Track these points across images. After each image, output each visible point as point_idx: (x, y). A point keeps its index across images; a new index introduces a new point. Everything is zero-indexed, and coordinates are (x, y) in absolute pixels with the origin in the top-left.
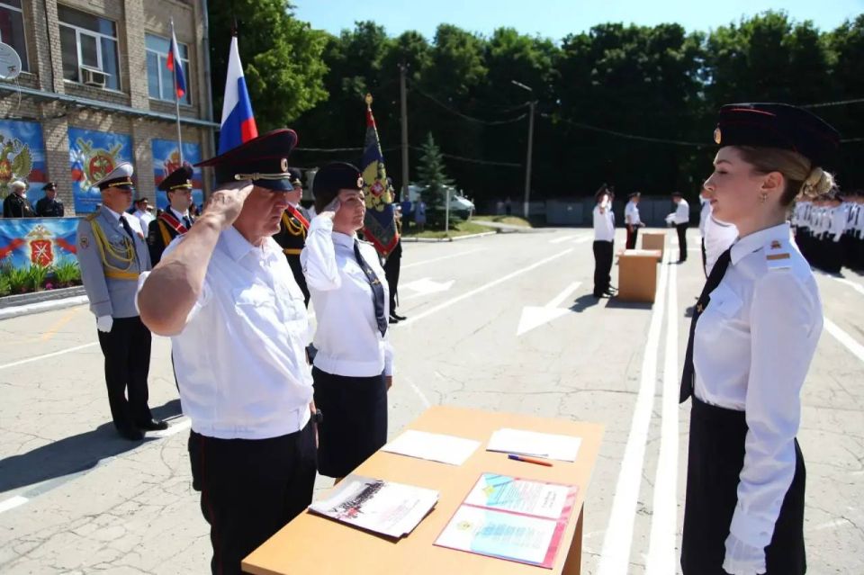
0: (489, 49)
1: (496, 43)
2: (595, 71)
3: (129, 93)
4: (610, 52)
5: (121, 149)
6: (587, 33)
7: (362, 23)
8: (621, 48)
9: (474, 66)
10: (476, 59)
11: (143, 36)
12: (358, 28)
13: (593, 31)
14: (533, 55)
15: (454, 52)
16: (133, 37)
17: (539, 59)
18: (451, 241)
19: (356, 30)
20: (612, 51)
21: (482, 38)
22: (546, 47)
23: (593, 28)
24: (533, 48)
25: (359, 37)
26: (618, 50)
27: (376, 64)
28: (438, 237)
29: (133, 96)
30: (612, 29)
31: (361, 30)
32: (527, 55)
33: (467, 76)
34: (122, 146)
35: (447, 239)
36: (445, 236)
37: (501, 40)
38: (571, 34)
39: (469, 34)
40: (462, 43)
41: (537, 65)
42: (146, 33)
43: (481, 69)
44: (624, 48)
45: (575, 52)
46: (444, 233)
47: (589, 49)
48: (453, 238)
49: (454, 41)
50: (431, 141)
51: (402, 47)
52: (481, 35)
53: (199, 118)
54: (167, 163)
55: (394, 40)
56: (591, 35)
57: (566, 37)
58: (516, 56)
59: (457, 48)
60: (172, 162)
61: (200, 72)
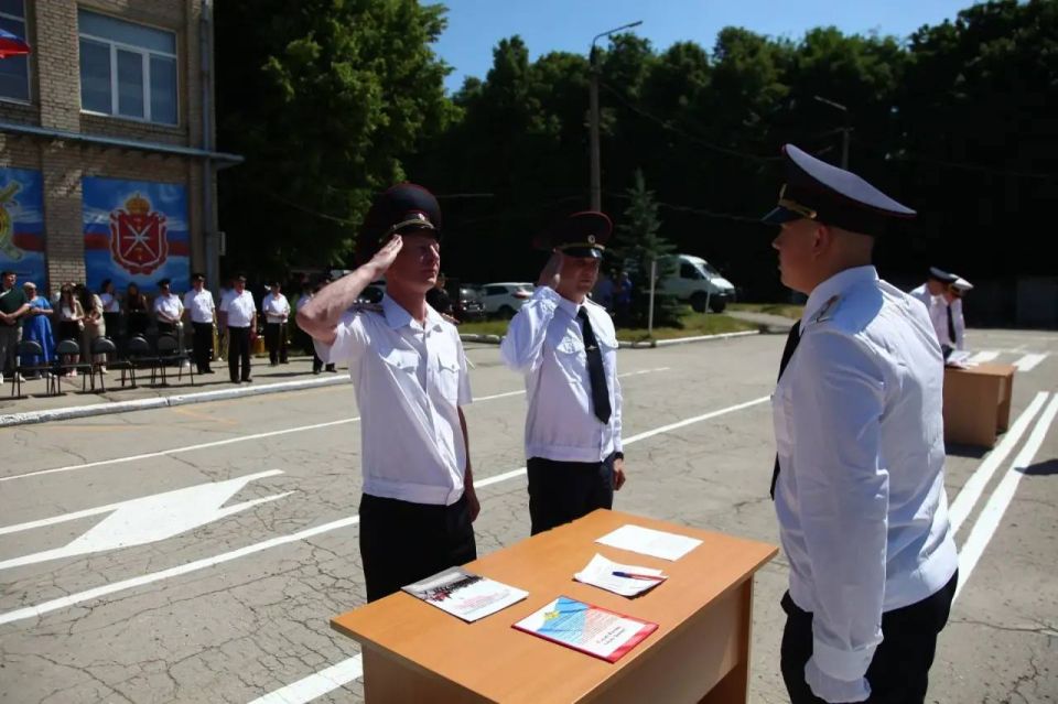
0: (796, 60)
1: (807, 52)
2: (961, 78)
3: (37, 103)
4: (989, 45)
5: (18, 191)
6: (953, 21)
7: (618, 37)
8: (1010, 37)
9: (770, 82)
10: (771, 73)
11: (74, 14)
12: (613, 44)
13: (962, 19)
14: (860, 62)
15: (739, 65)
16: (50, 16)
17: (869, 69)
18: (653, 346)
19: (610, 47)
20: (993, 43)
21: (787, 47)
22: (886, 51)
23: (962, 14)
24: (863, 54)
25: (615, 57)
26: (1004, 41)
27: (633, 91)
28: (632, 339)
29: (45, 108)
30: (997, 10)
31: (618, 46)
32: (852, 61)
33: (759, 99)
34: (21, 187)
35: (648, 343)
36: (646, 338)
37: (815, 47)
38: (926, 27)
39: (763, 40)
40: (753, 52)
41: (868, 77)
42: (79, 9)
43: (779, 87)
44: (1016, 36)
45: (930, 53)
46: (642, 332)
47: (954, 45)
48: (659, 342)
49: (742, 50)
50: (641, 183)
51: (670, 65)
52: (788, 41)
53: (188, 146)
54: (117, 215)
55: (663, 56)
56: (959, 23)
57: (917, 31)
58: (834, 65)
59: (743, 59)
60: (128, 213)
61: (192, 72)
